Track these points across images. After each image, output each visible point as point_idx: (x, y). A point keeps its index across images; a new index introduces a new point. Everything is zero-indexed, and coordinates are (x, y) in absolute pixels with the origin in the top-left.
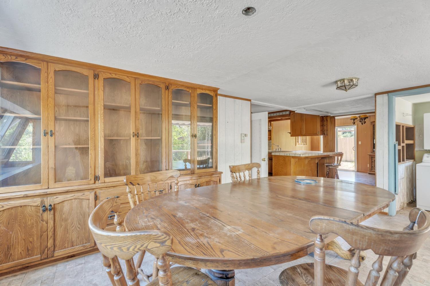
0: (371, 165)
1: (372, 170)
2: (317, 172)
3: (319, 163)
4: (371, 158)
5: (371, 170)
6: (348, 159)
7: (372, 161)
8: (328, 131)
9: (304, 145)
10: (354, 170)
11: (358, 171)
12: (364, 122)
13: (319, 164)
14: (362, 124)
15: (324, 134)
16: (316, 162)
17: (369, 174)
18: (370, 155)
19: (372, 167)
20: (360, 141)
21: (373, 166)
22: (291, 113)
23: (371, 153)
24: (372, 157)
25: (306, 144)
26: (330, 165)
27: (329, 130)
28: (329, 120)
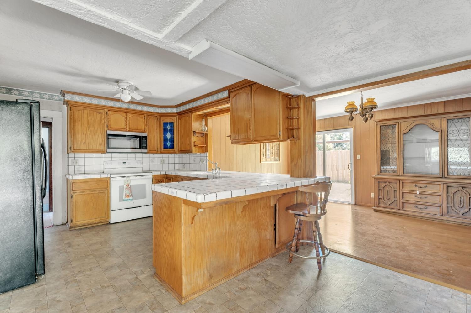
0: (377, 196)
1: (380, 205)
2: (273, 227)
3: (277, 205)
4: (377, 183)
5: (377, 203)
6: (341, 179)
7: (380, 188)
8: (300, 130)
9: (276, 160)
10: (350, 201)
11: (356, 204)
12: (370, 115)
13: (277, 208)
14: (366, 120)
15: (294, 138)
16: (272, 204)
17: (375, 210)
18: (375, 178)
19: (379, 199)
20: (359, 154)
21: (380, 197)
22: (231, 94)
23: (378, 174)
24: (379, 182)
25: (278, 160)
26: (301, 213)
27: (302, 128)
28: (302, 105)
